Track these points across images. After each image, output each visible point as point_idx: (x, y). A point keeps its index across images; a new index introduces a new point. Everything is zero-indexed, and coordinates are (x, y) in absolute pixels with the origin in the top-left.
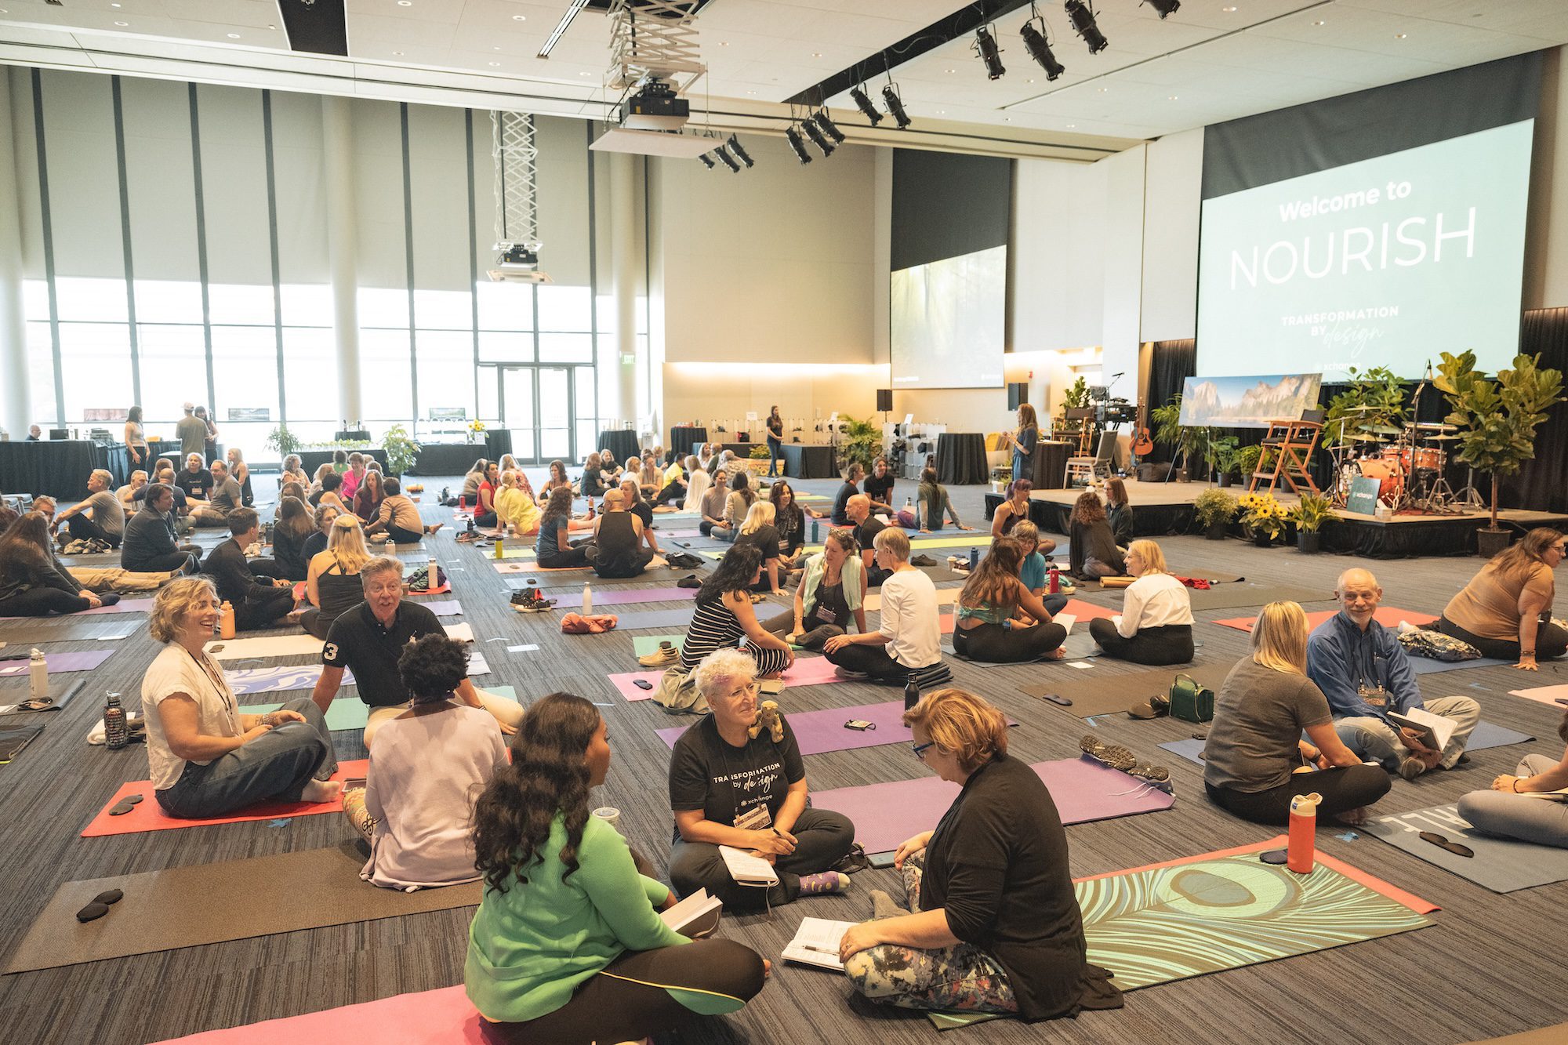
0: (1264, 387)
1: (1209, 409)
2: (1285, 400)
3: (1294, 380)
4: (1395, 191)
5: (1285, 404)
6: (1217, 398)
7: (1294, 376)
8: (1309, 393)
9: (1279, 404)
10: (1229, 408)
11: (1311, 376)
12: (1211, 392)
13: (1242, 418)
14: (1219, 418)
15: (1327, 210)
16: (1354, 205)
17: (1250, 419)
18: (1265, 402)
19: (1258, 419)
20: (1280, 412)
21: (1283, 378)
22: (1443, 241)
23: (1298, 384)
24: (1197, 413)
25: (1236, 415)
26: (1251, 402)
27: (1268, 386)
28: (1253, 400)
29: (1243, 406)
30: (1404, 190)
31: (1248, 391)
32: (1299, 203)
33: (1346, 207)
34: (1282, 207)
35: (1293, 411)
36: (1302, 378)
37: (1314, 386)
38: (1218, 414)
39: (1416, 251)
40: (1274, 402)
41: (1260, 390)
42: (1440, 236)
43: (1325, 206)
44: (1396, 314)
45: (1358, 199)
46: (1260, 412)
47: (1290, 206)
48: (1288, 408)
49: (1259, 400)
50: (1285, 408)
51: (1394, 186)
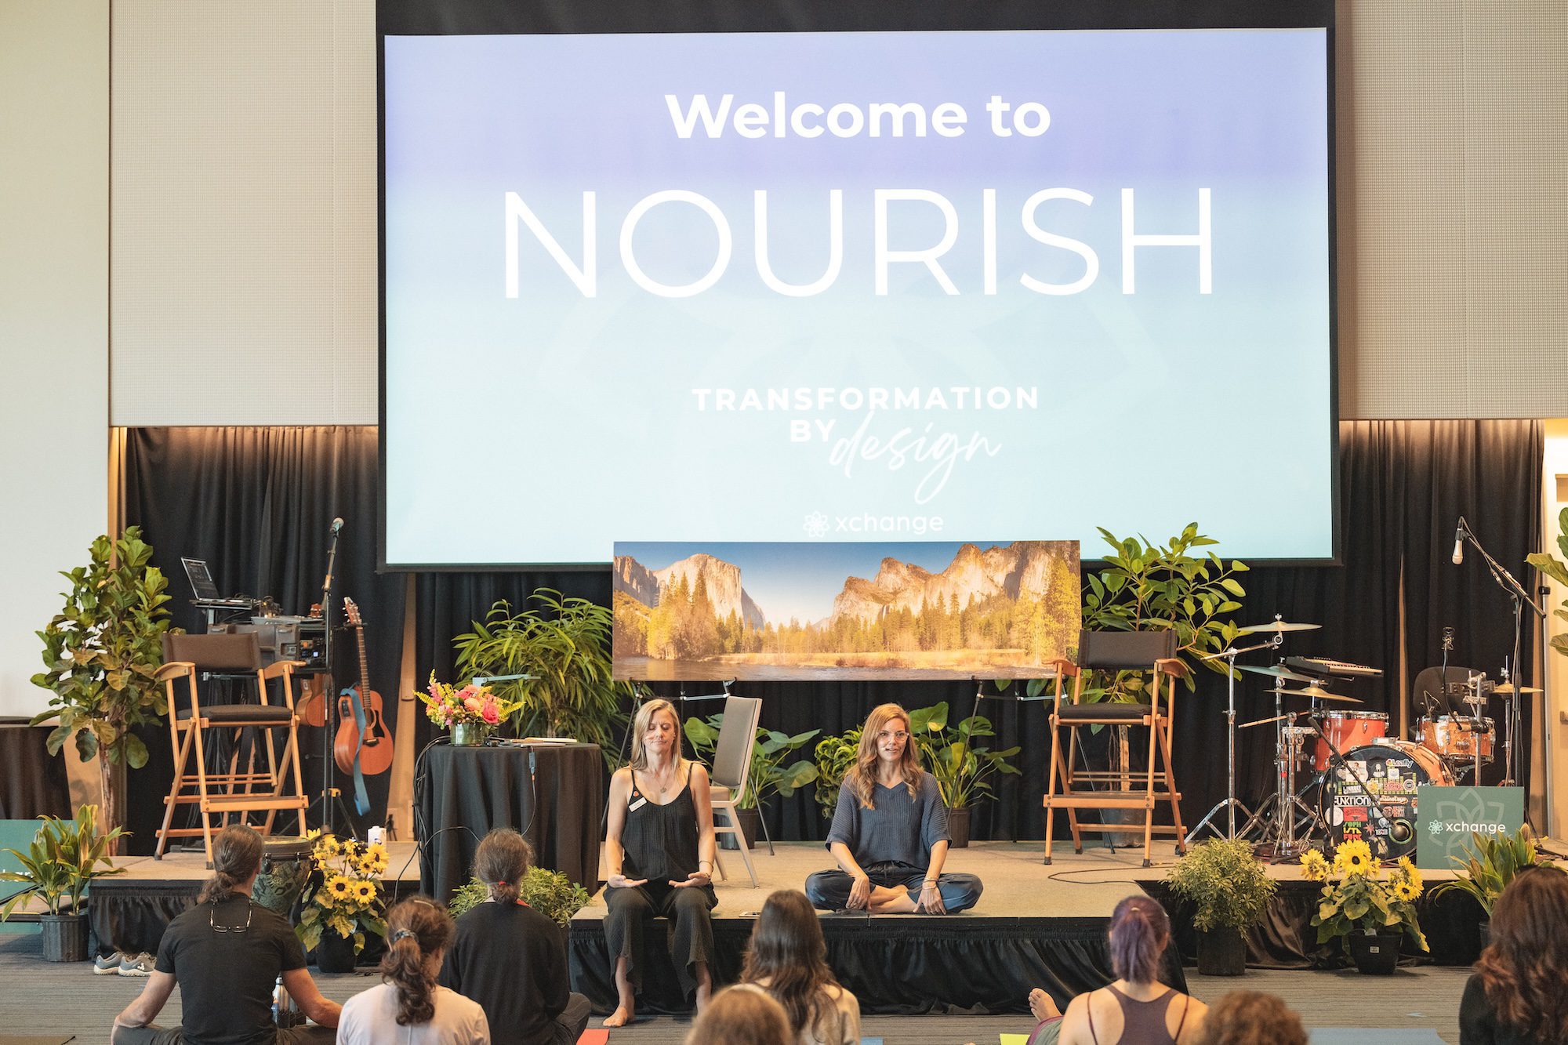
0: (904, 572)
1: (723, 632)
2: (980, 607)
3: (996, 558)
4: (1008, 120)
5: (983, 617)
6: (746, 600)
7: (994, 547)
8: (1053, 588)
9: (964, 619)
10: (795, 629)
11: (1047, 546)
12: (720, 586)
13: (848, 656)
14: (766, 657)
15: (818, 131)
16: (898, 131)
17: (876, 657)
18: (916, 610)
19: (903, 656)
20: (974, 638)
21: (962, 549)
22: (1138, 250)
23: (1011, 566)
24: (680, 643)
25: (825, 648)
26: (869, 613)
27: (915, 570)
28: (876, 607)
29: (842, 623)
30: (1032, 119)
31: (851, 584)
32: (727, 100)
33: (875, 131)
34: (672, 101)
35: (1014, 635)
36: (1023, 552)
37: (1064, 572)
38: (759, 646)
39: (1074, 267)
40: (948, 610)
41: (891, 580)
42: (1130, 241)
43: (809, 121)
44: (1033, 403)
45: (909, 119)
46: (907, 638)
47: (700, 103)
48: (998, 628)
49: (899, 606)
50: (987, 629)
51: (1006, 107)
